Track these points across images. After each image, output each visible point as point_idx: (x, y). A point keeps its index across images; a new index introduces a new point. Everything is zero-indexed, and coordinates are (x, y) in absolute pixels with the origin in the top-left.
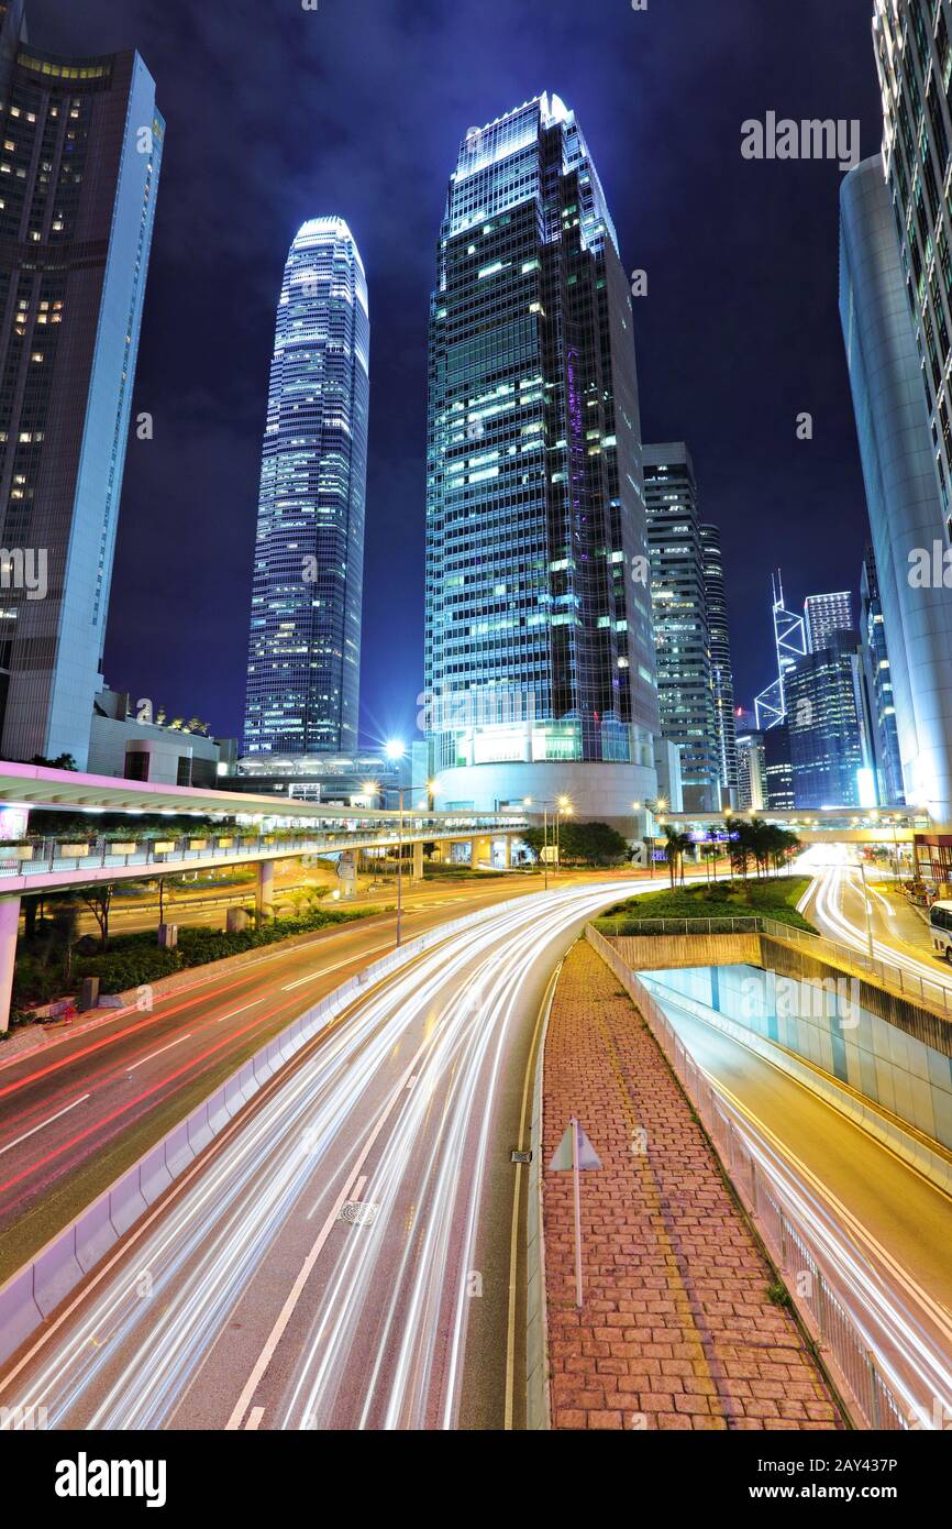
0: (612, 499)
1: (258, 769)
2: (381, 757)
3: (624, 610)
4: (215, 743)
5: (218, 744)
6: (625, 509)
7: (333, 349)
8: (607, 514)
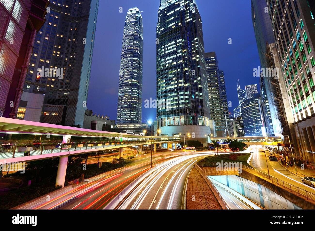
0: (198, 65)
1: (120, 127)
2: (147, 124)
3: (202, 90)
5: (111, 121)
6: (201, 68)
7: (136, 35)
8: (197, 69)
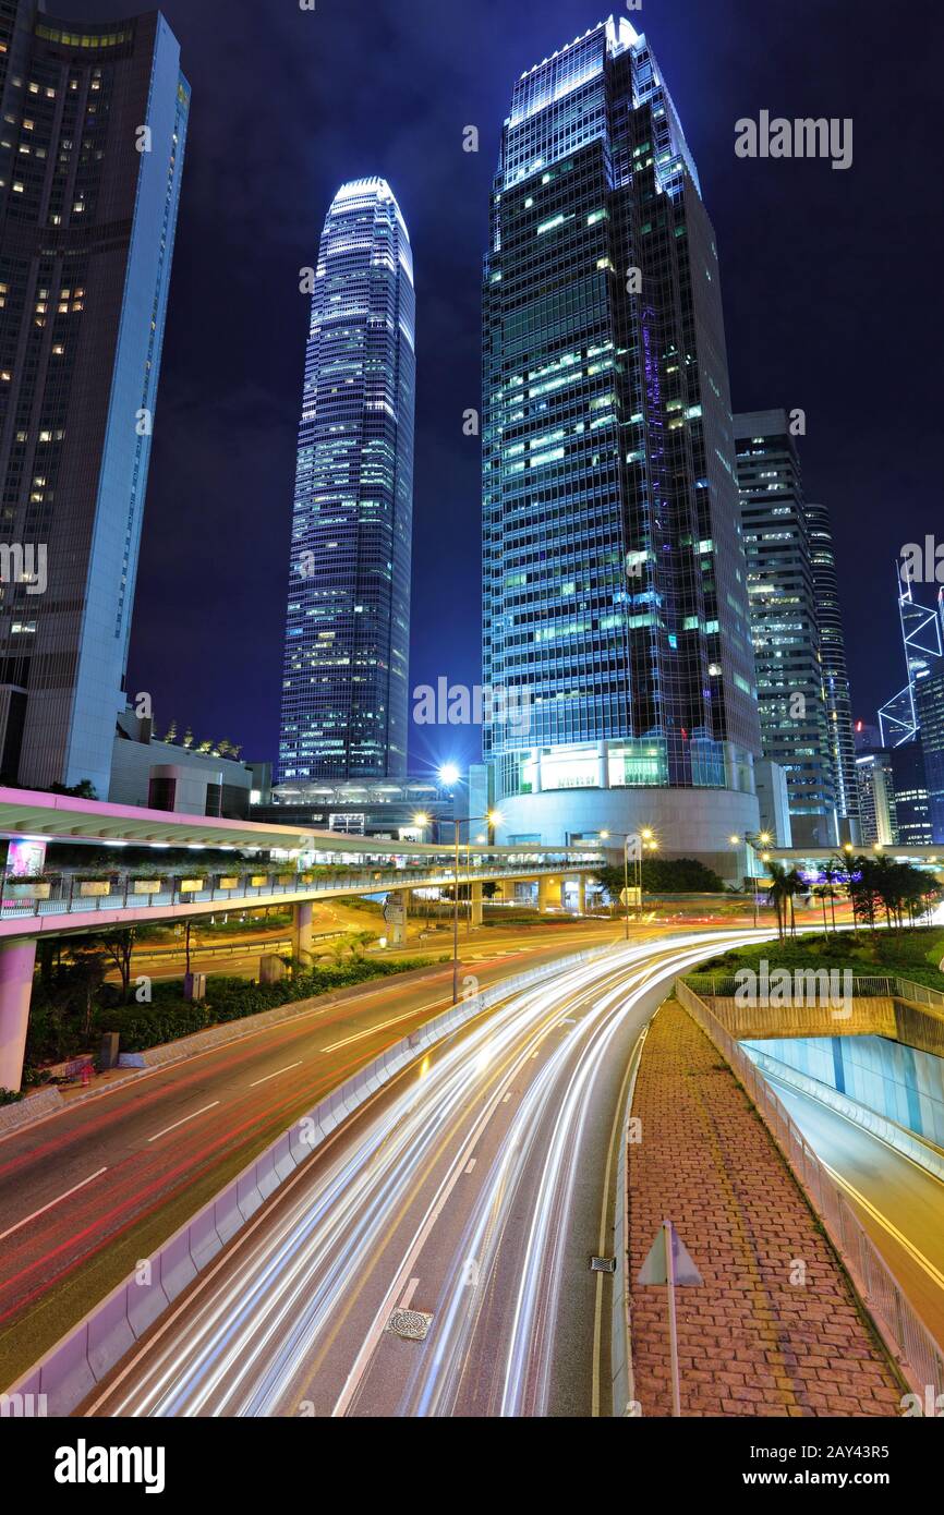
0: (698, 479)
1: (294, 797)
2: (435, 784)
3: (715, 608)
4: (247, 768)
5: (250, 769)
6: (714, 490)
7: (375, 324)
8: (693, 497)
